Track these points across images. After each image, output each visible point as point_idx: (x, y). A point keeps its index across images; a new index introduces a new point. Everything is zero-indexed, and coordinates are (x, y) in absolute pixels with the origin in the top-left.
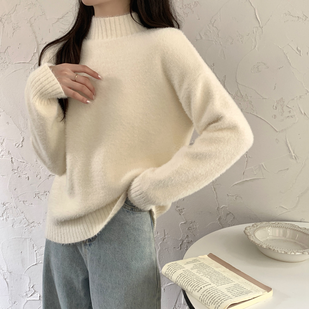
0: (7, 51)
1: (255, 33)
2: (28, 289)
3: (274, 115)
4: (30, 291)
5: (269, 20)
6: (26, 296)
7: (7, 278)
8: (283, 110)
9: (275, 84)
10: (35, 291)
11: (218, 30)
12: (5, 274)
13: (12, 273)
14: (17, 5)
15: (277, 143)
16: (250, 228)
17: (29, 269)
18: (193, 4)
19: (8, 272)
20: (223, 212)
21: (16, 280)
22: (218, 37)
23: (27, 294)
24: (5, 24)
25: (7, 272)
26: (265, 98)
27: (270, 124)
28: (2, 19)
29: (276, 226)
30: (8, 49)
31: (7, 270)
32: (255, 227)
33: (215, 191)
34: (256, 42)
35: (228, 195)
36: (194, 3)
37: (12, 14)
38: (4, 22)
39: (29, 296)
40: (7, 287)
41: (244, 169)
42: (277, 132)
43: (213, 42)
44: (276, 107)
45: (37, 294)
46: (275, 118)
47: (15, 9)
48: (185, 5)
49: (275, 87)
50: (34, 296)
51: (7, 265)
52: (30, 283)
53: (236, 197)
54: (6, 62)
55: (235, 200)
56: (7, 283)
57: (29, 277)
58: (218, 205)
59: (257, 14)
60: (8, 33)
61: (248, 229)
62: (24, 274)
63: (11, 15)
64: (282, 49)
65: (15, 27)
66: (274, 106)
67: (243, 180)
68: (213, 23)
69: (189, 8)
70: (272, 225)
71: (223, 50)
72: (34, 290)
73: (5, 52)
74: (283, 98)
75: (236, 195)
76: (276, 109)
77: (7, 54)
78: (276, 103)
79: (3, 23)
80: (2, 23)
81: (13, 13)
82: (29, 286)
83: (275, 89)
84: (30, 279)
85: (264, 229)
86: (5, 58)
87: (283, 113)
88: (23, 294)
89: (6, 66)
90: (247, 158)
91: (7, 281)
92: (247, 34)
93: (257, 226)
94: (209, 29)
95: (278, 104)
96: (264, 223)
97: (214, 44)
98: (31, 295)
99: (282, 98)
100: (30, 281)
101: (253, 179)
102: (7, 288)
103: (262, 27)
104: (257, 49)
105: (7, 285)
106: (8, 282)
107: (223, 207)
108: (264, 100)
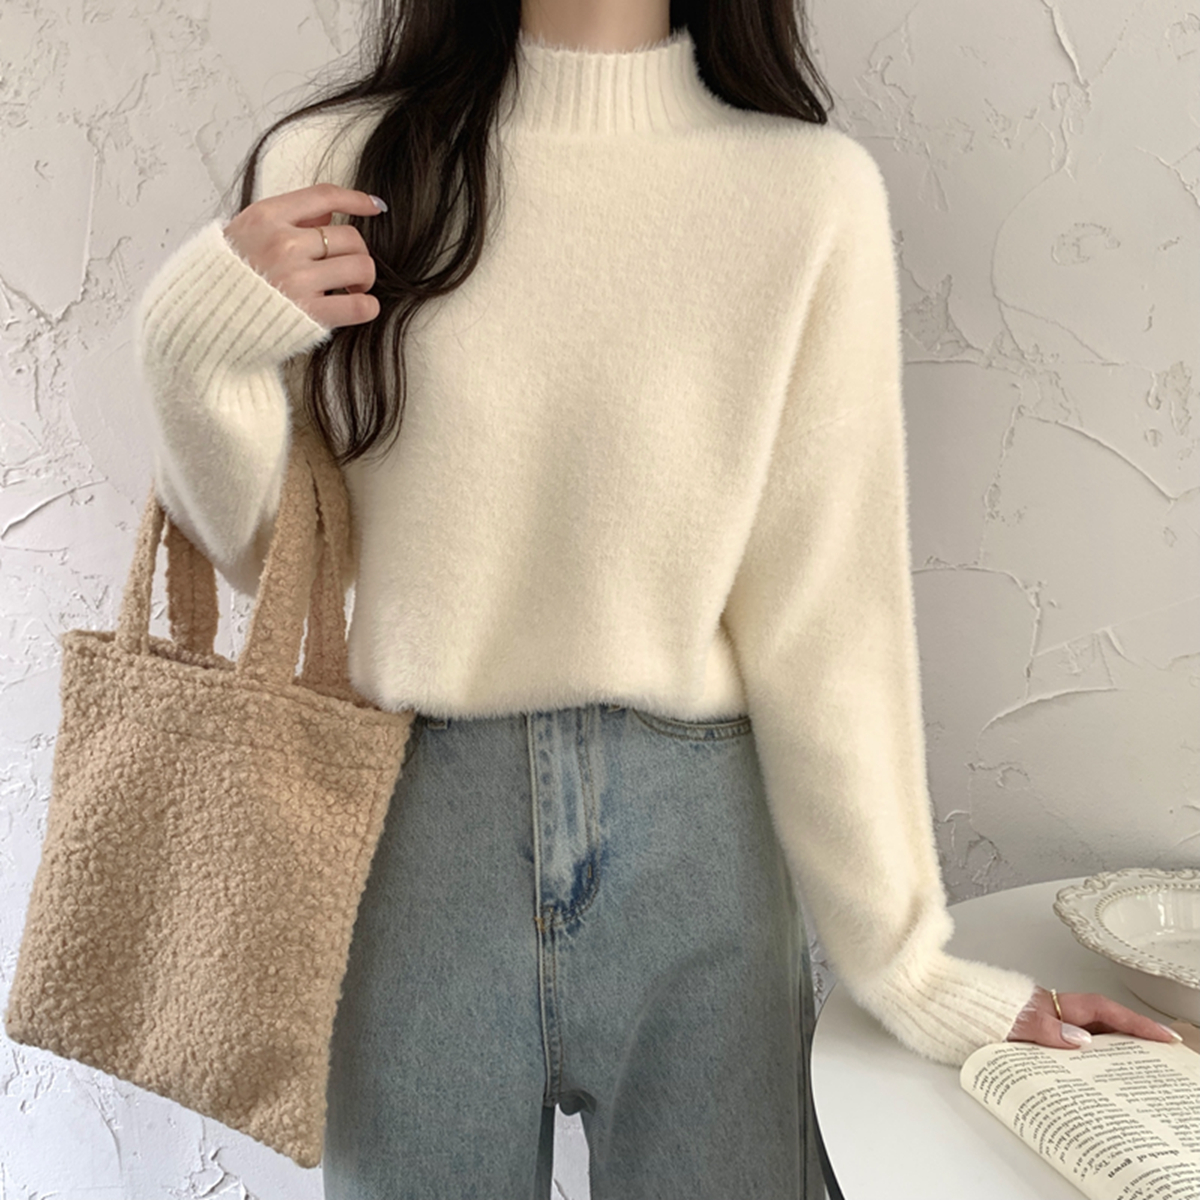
0: (116, 253)
1: (1058, 106)
2: (200, 1163)
3: (1152, 431)
4: (204, 1174)
5: (1115, 54)
6: (191, 1191)
7: (116, 1117)
8: (1187, 411)
9: (1152, 309)
10: (226, 1174)
12: (107, 1103)
13: (132, 1097)
14: (149, 78)
15: (1171, 546)
16: (1078, 892)
19: (117, 1093)
20: (953, 838)
21: (151, 1127)
23: (194, 1186)
24: (106, 150)
25: (114, 1095)
26: (1113, 364)
27: (1139, 467)
28: (95, 132)
29: (1188, 887)
30: (121, 248)
31: (115, 1085)
32: (1099, 892)
34: (1066, 145)
35: (973, 769)
37: (130, 109)
38: (101, 140)
39: (202, 1194)
40: (116, 1152)
42: (1168, 499)
44: (1157, 399)
45: (236, 1187)
46: (1155, 445)
47: (141, 94)
49: (1150, 318)
50: (222, 1192)
52: (204, 1139)
53: (1004, 771)
54: (114, 297)
55: (1000, 783)
56: (114, 1136)
59: (1060, 32)
60: (118, 187)
61: (1070, 896)
63: (127, 113)
64: (1172, 167)
65: (145, 160)
66: (1148, 393)
70: (1167, 881)
72: (222, 1168)
73: (110, 259)
74: (1185, 365)
76: (1158, 408)
77: (117, 265)
78: (1155, 384)
79: (100, 146)
80: (94, 145)
81: (135, 107)
82: (200, 1150)
83: (1150, 325)
85: (1138, 897)
86: (112, 281)
87: (1187, 424)
88: (180, 1182)
89: (113, 310)
91: (115, 1128)
92: (1028, 114)
93: (1105, 886)
95: (1165, 385)
96: (1135, 872)
97: (898, 150)
98: (212, 1190)
99: (1181, 363)
100: (204, 1133)
102: (117, 1157)
103: (1086, 81)
104: (1069, 172)
105: (114, 1148)
106: (120, 1136)
107: (952, 816)
108: (1110, 369)
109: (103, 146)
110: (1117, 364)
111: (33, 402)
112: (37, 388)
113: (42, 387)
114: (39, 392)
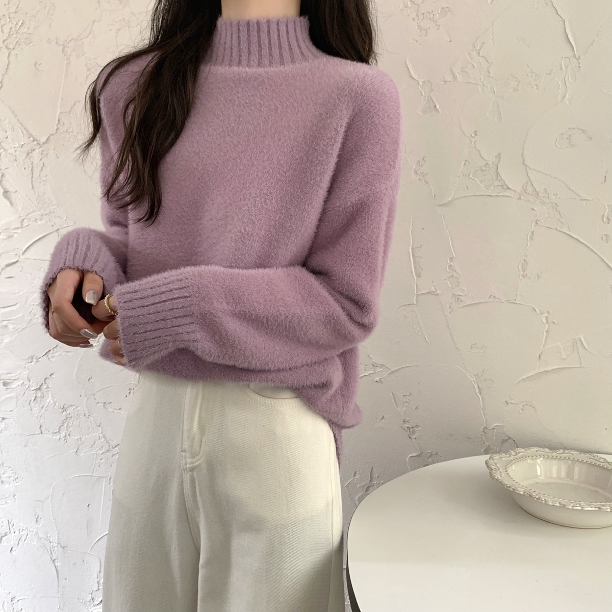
0: (73, 109)
1: (564, 68)
3: (605, 235)
5: (594, 43)
6: (92, 601)
7: (57, 559)
9: (607, 172)
11: (489, 63)
12: (54, 550)
13: (66, 548)
14: (95, 23)
17: (99, 542)
18: (439, 12)
19: (59, 545)
20: (494, 438)
21: (74, 564)
22: (489, 76)
23: (93, 598)
24: (71, 58)
25: (57, 547)
26: (586, 200)
27: (598, 254)
28: (66, 49)
30: (76, 106)
31: (58, 541)
33: (480, 394)
34: (567, 88)
35: (507, 403)
36: (440, 9)
37: (85, 38)
38: (69, 53)
39: (97, 603)
40: (56, 577)
41: (542, 348)
43: (479, 87)
44: (608, 218)
46: (607, 242)
47: (91, 30)
48: (423, 14)
49: (605, 177)
51: (58, 531)
53: (523, 406)
54: (72, 132)
55: (521, 412)
56: (56, 569)
57: (100, 559)
58: (486, 422)
59: (568, 32)
60: (76, 76)
62: (89, 552)
63: (83, 40)
65: (91, 64)
66: (604, 215)
67: (539, 371)
68: (480, 50)
69: (430, 18)
71: (497, 104)
73: (70, 112)
75: (523, 402)
76: (608, 223)
77: (73, 115)
78: (607, 211)
79: (68, 56)
80: (65, 55)
81: (87, 37)
82: (98, 577)
83: (605, 181)
84: (100, 562)
86: (71, 123)
88: (86, 596)
90: (547, 325)
91: (56, 564)
92: (548, 72)
94: (470, 60)
97: (480, 90)
101: (559, 368)
102: (57, 580)
103: (579, 57)
104: (567, 102)
105: (56, 575)
106: (59, 569)
107: (494, 426)
108: (584, 203)
109: (70, 56)
110: (588, 200)
111: (30, 184)
112: (32, 177)
113: (35, 177)
114: (33, 179)
